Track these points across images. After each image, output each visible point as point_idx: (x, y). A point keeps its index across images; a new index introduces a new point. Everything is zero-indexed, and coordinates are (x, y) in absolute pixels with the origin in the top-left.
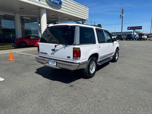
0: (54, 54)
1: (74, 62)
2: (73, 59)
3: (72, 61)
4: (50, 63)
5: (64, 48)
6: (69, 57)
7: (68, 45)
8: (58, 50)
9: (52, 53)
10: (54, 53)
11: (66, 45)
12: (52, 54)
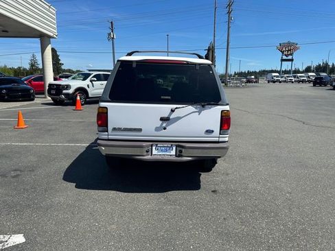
0: (165, 129)
1: (221, 140)
2: (220, 134)
3: (217, 139)
4: (155, 152)
5: (198, 113)
6: (209, 132)
7: (210, 106)
8: (178, 118)
9: (159, 126)
10: (168, 125)
11: (203, 106)
12: (157, 129)
